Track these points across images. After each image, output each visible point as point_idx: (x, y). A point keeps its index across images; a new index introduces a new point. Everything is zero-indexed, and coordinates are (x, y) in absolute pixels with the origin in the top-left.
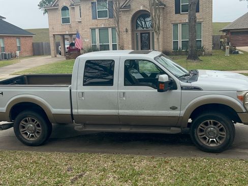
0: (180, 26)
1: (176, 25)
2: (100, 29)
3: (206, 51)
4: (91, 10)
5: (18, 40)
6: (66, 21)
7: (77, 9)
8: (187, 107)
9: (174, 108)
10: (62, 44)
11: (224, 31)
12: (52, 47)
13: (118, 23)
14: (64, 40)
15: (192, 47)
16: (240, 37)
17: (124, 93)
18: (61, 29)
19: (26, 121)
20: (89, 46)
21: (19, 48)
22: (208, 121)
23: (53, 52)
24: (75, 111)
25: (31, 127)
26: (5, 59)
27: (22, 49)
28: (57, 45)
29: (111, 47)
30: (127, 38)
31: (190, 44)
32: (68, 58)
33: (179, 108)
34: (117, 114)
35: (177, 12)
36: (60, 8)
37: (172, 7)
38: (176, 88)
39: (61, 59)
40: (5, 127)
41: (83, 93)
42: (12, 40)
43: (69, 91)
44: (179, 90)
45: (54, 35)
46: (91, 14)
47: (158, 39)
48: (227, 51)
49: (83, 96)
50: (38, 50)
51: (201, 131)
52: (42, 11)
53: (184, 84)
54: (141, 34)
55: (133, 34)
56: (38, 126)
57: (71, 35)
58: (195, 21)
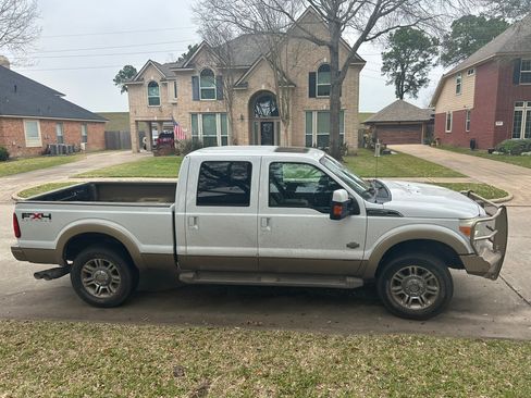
0: (315, 115)
1: (309, 113)
2: (204, 115)
3: (350, 150)
4: (191, 88)
5: (83, 127)
6: (154, 101)
7: (171, 86)
8: (375, 245)
9: (353, 246)
10: (148, 134)
11: (367, 123)
12: (134, 138)
13: (230, 107)
14: (151, 128)
15: (333, 143)
16: (388, 133)
17: (268, 219)
18: (146, 112)
19: (93, 265)
20: (188, 137)
21: (85, 139)
22: (410, 268)
23: (134, 145)
24: (181, 249)
25: (101, 276)
26: (64, 153)
27: (90, 140)
28: (141, 135)
29: (219, 141)
30: (243, 129)
31: (331, 139)
32: (156, 154)
33: (362, 245)
34: (255, 255)
35: (312, 95)
36: (146, 83)
37: (305, 88)
38: (357, 212)
39: (147, 155)
40: (55, 273)
41: (195, 218)
42: (75, 127)
43: (171, 213)
44: (363, 216)
45: (137, 121)
46: (191, 93)
47: (286, 131)
48: (378, 150)
49: (195, 223)
50: (112, 143)
51: (396, 283)
52: (119, 88)
53: (371, 205)
54: (262, 123)
55: (250, 123)
56: (115, 273)
57: (161, 122)
58: (339, 108)
